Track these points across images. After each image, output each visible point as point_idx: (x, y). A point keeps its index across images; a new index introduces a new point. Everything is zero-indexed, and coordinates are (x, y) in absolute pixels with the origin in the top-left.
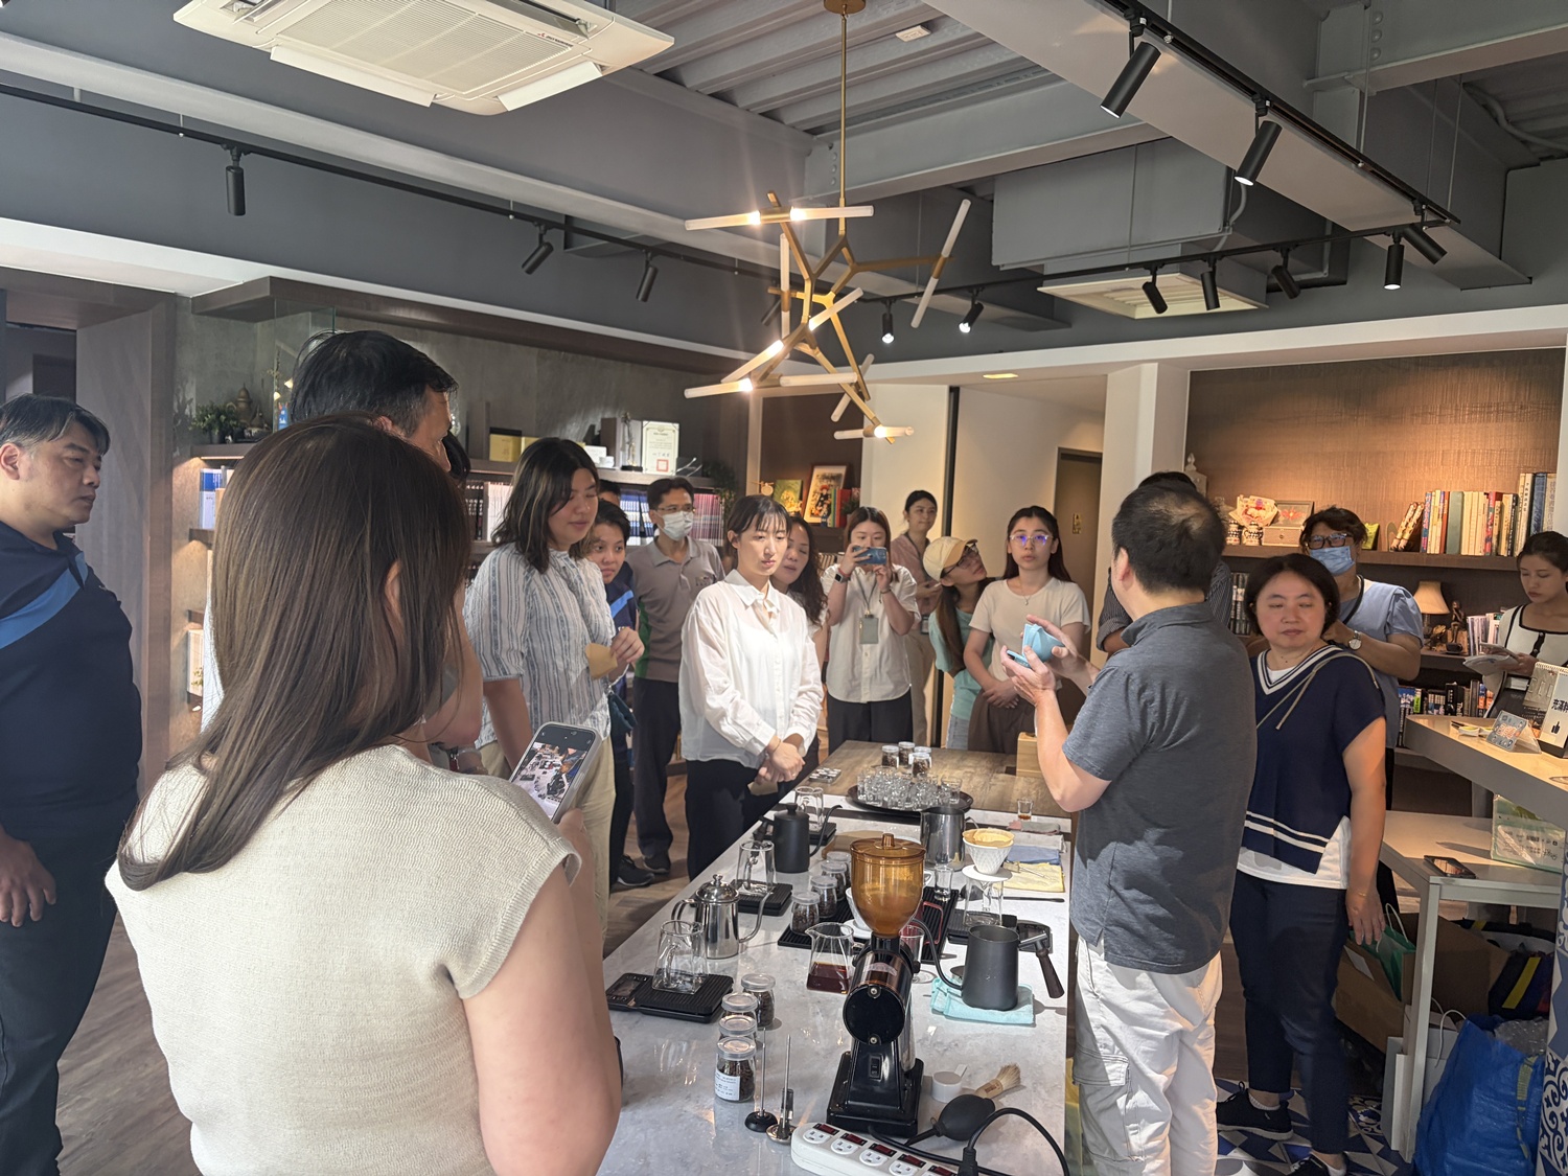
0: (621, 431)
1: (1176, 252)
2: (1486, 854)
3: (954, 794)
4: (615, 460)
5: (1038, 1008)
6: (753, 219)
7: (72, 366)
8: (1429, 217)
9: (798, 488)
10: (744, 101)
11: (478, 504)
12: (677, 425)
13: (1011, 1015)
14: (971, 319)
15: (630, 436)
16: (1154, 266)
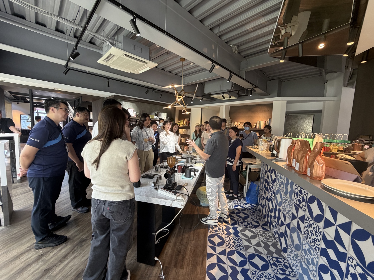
1: (226, 91)
2: (256, 163)
3: (193, 156)
4: (158, 117)
5: (193, 177)
6: (170, 87)
7: (92, 106)
8: (254, 87)
9: (183, 121)
10: (173, 72)
12: (166, 113)
13: (190, 178)
14: (202, 100)
15: (160, 114)
16: (223, 93)
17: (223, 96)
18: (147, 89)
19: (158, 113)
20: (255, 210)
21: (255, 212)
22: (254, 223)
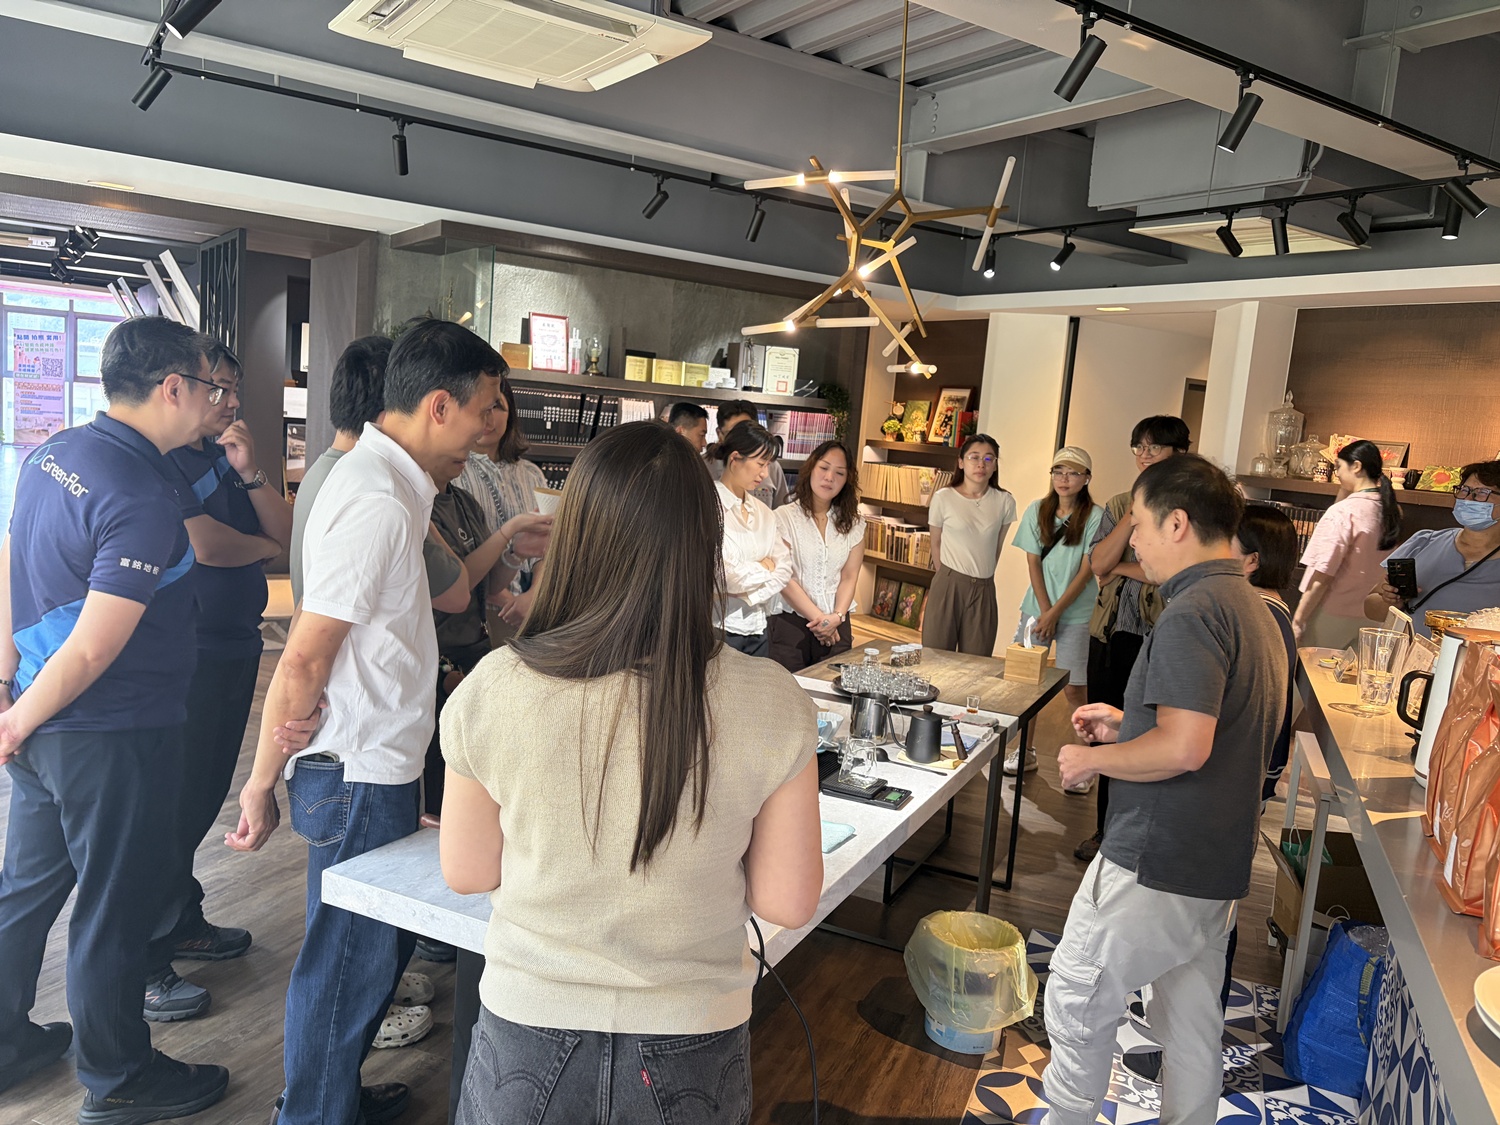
0: (744, 355)
1: (1260, 196)
4: (736, 381)
6: (798, 180)
7: (307, 285)
9: (926, 408)
10: (848, 58)
11: (613, 417)
12: (797, 350)
14: (1062, 257)
15: (752, 359)
16: (1230, 211)
17: (1225, 234)
18: (659, 185)
19: (734, 349)
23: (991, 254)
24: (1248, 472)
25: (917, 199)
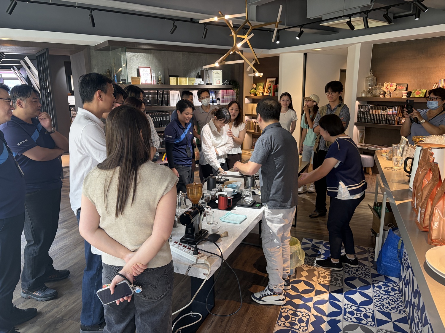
0: (205, 74)
1: (359, 10)
4: (204, 82)
6: (216, 19)
7: (70, 63)
9: (263, 85)
11: (167, 97)
12: (222, 71)
14: (300, 35)
15: (208, 75)
16: (350, 16)
17: (349, 23)
18: (174, 24)
19: (202, 72)
20: (392, 289)
21: (390, 294)
22: (379, 316)
23: (278, 36)
24: (360, 96)
25: (254, 21)
